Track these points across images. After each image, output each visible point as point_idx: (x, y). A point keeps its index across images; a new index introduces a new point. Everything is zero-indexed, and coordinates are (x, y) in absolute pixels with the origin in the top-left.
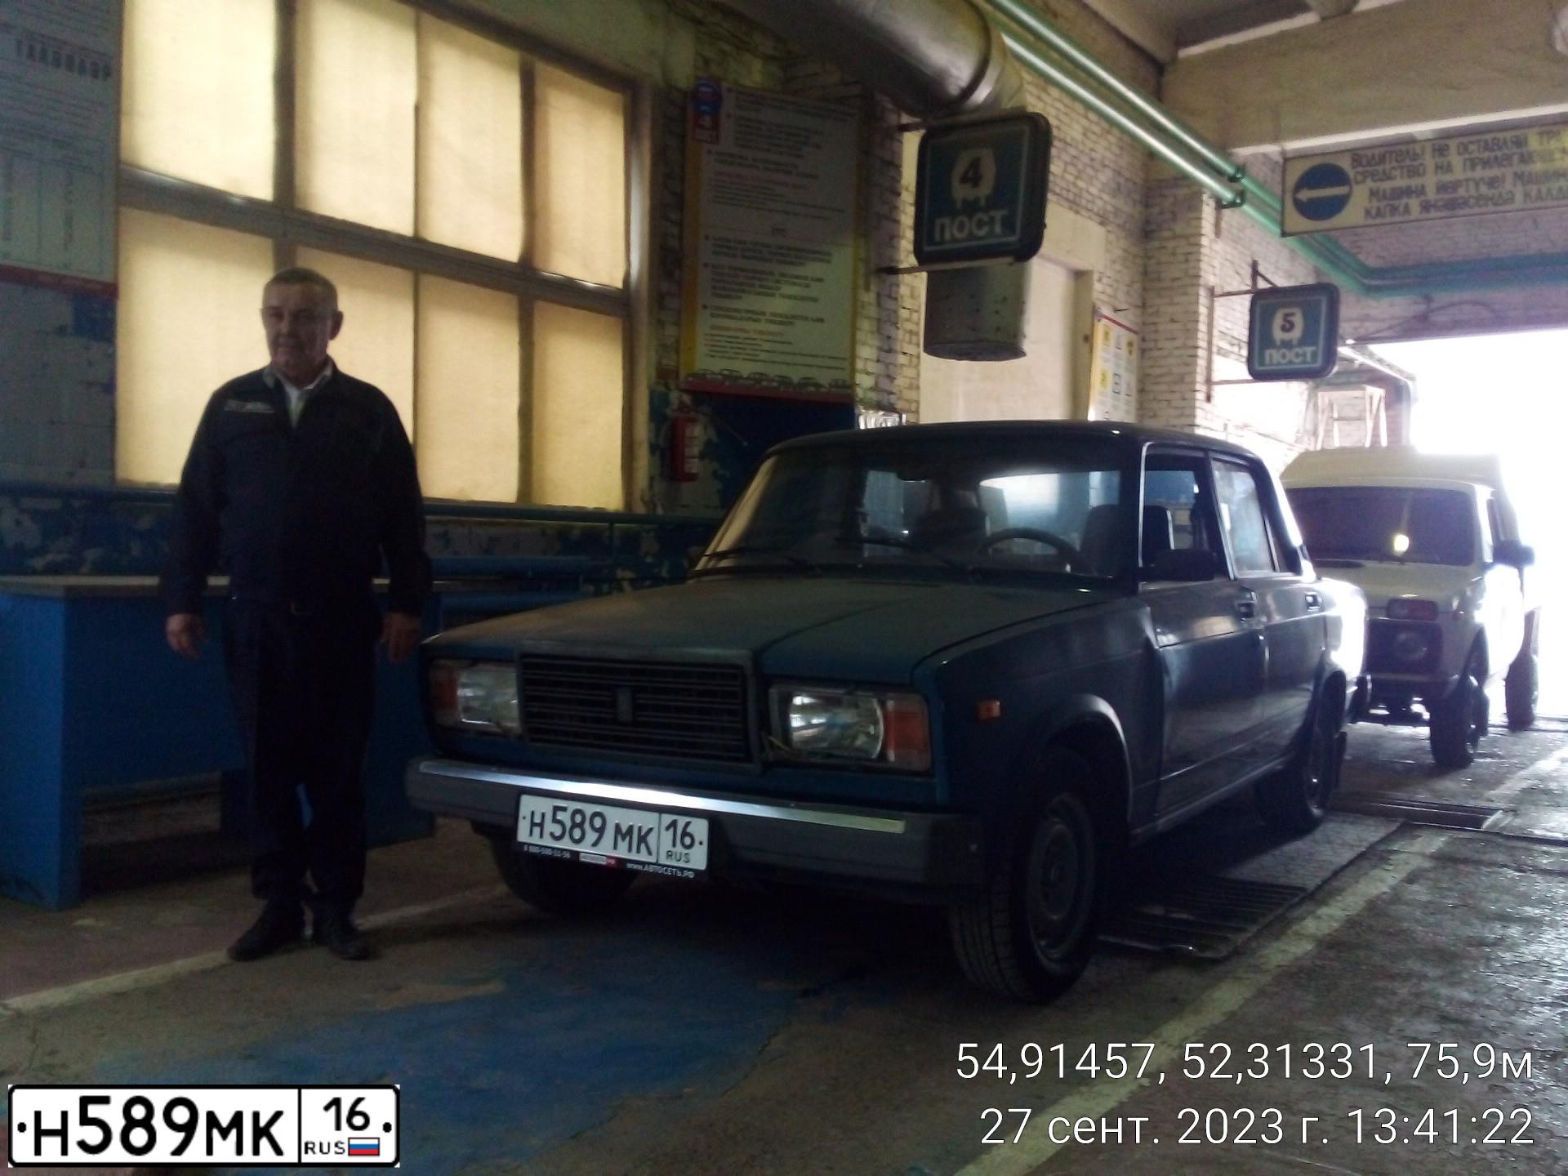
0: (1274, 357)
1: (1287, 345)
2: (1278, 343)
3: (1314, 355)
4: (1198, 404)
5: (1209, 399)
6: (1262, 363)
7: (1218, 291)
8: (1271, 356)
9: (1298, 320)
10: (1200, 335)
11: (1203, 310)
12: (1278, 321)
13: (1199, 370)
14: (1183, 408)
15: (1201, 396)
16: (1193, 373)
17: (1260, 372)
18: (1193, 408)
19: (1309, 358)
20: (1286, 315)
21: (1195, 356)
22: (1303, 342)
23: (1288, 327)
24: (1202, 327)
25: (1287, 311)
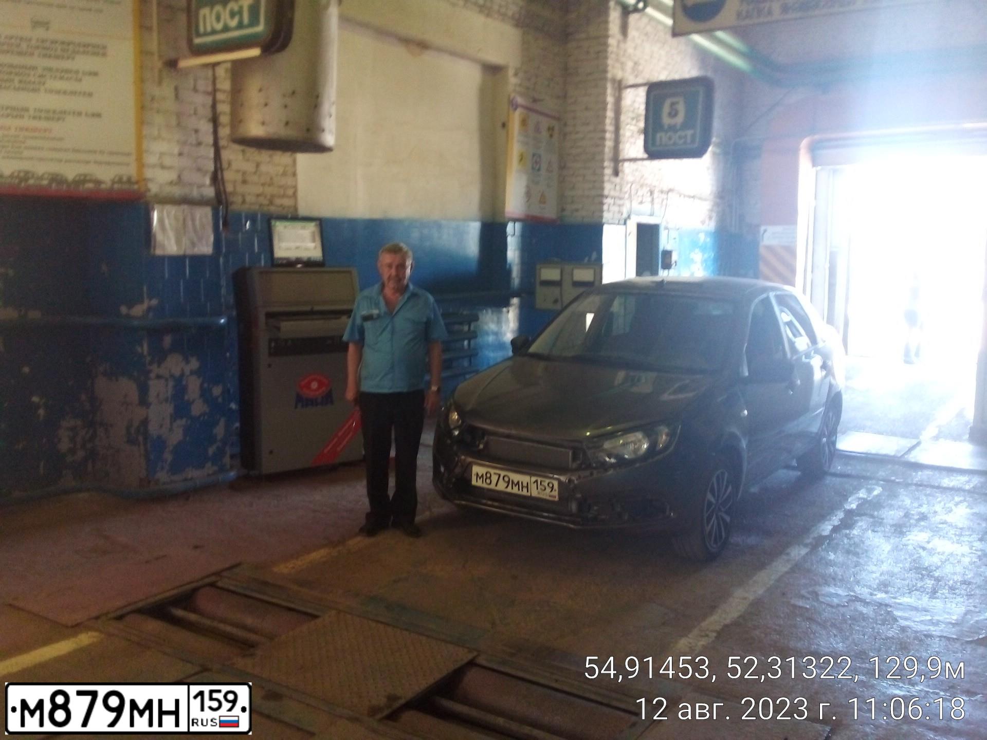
0: (662, 137)
1: (672, 128)
2: (666, 127)
3: (693, 136)
4: (606, 178)
5: (616, 173)
6: (654, 144)
7: (624, 83)
8: (661, 138)
9: (681, 108)
10: (608, 121)
11: (610, 99)
12: (666, 109)
13: (607, 150)
14: (594, 182)
15: (608, 171)
16: (602, 153)
17: (654, 152)
18: (603, 182)
19: (689, 140)
20: (673, 104)
21: (603, 139)
22: (686, 125)
23: (673, 114)
24: (610, 114)
25: (675, 100)
